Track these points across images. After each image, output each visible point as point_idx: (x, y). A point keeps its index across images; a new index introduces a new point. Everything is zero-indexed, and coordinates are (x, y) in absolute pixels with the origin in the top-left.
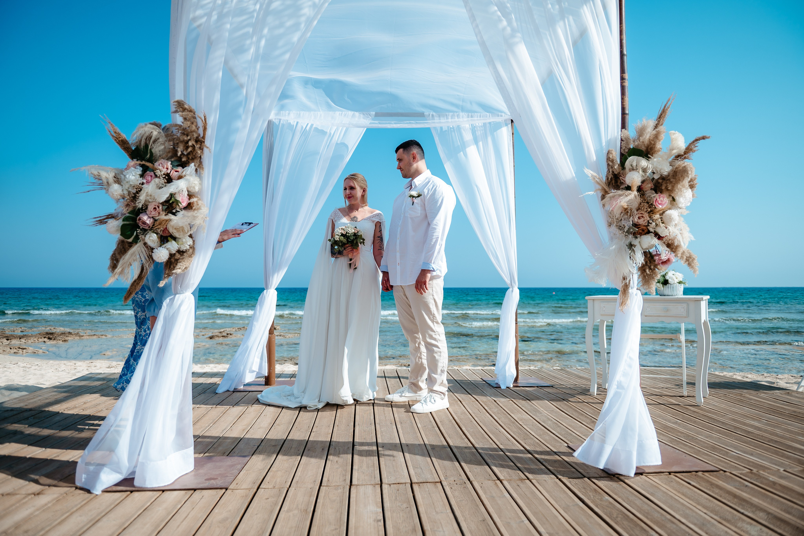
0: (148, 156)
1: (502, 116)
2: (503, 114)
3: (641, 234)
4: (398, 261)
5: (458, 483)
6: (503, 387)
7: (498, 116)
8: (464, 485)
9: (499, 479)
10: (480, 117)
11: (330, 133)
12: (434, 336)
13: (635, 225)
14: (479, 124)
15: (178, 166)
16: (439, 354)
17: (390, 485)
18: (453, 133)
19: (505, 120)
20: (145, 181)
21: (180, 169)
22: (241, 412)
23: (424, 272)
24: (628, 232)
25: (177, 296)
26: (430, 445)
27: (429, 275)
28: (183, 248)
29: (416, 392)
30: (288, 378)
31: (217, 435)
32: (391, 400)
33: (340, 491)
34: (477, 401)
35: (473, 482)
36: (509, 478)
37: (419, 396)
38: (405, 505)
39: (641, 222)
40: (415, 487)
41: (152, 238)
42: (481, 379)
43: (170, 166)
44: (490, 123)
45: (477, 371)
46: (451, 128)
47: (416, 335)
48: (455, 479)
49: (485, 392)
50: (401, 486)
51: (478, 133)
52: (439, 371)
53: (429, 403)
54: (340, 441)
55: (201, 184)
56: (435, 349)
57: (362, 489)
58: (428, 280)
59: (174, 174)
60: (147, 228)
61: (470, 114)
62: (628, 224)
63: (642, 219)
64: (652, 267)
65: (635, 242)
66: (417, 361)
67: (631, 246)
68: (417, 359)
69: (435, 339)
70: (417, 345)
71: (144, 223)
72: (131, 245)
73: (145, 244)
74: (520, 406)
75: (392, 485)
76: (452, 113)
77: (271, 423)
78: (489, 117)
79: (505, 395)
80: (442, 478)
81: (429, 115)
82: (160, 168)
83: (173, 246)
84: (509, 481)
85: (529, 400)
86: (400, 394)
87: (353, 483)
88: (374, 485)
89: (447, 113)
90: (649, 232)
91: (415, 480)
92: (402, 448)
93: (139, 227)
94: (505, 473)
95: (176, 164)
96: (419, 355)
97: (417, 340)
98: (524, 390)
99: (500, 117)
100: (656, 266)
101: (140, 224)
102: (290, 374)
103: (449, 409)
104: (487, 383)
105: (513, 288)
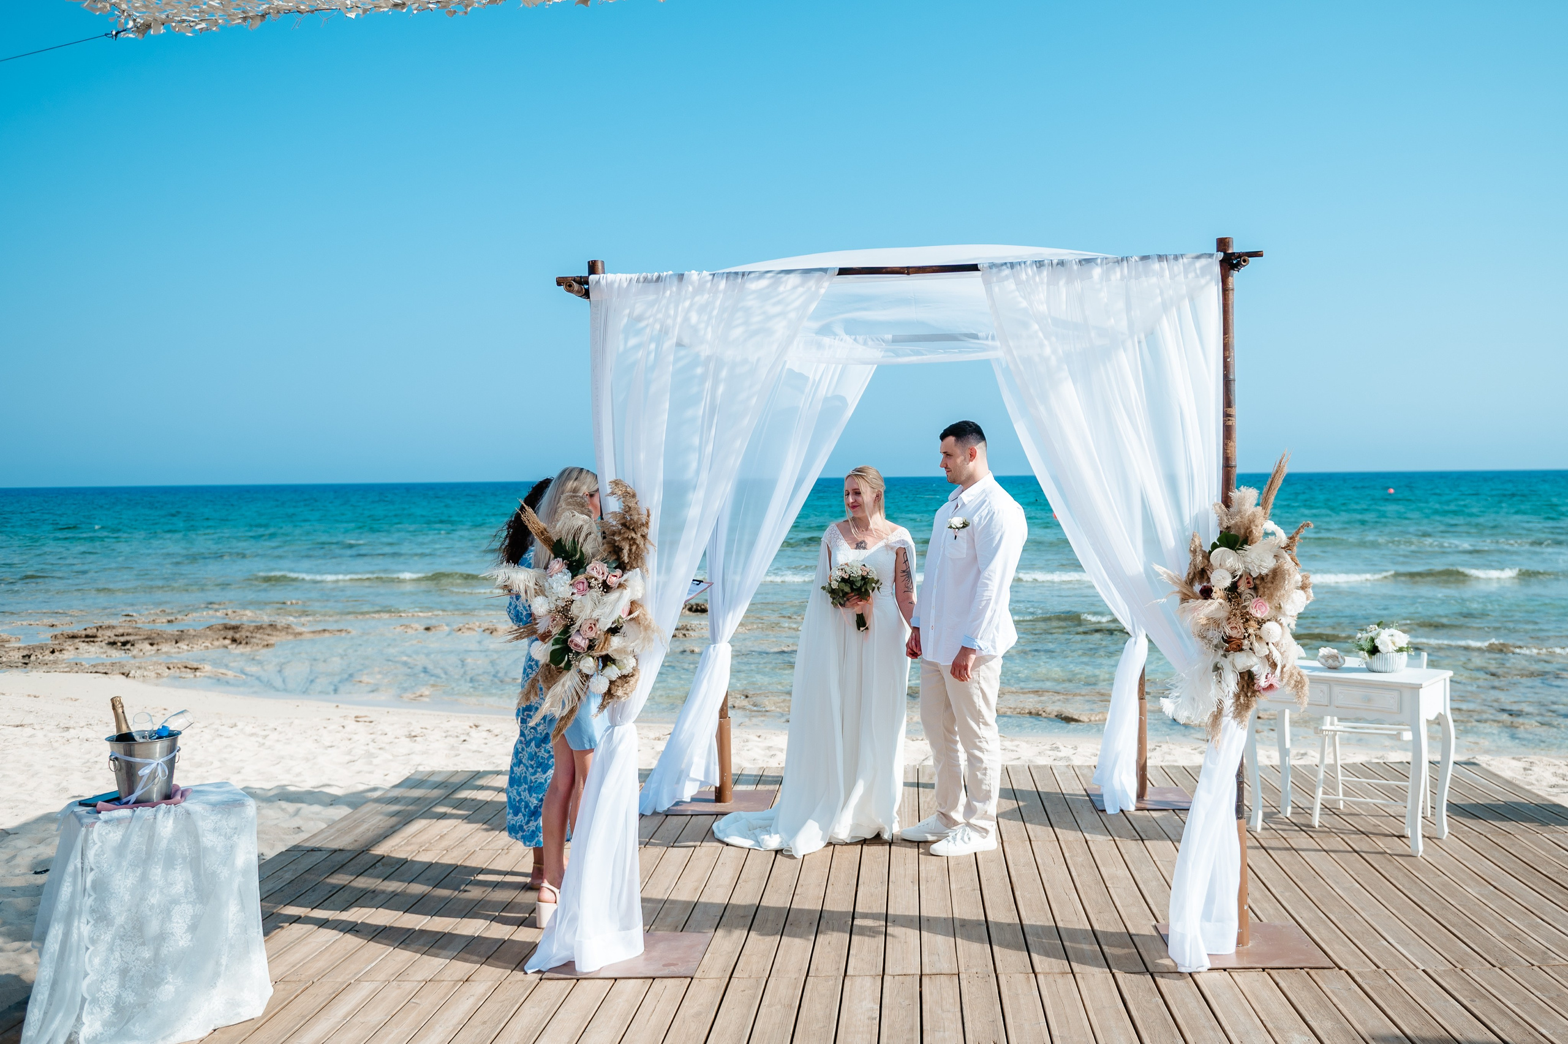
0: (578, 556)
3: (1236, 650)
4: (932, 622)
5: (980, 976)
6: (1110, 811)
8: (988, 979)
9: (1034, 971)
11: (814, 380)
13: (1228, 640)
15: (615, 568)
17: (894, 976)
20: (575, 591)
21: (618, 572)
22: (686, 857)
23: (965, 652)
24: (1216, 646)
25: (616, 728)
26: (960, 919)
27: (973, 657)
28: (625, 672)
30: (753, 784)
31: (659, 897)
33: (831, 983)
34: (1059, 841)
35: (1000, 977)
36: (1048, 971)
38: (907, 1002)
39: (1234, 634)
40: (925, 980)
41: (588, 664)
42: (1085, 790)
43: (606, 570)
45: (1085, 771)
48: (979, 971)
49: (1079, 821)
50: (908, 977)
54: (835, 910)
55: (645, 588)
57: (858, 980)
58: (970, 665)
59: (613, 581)
60: (581, 651)
62: (1216, 636)
63: (1235, 631)
64: (1249, 694)
65: (1225, 663)
67: (1217, 668)
71: (576, 645)
72: (560, 671)
73: (580, 671)
74: (1123, 851)
75: (897, 977)
77: (733, 878)
79: (1109, 828)
80: (962, 969)
81: (987, 336)
82: (595, 574)
83: (613, 672)
84: (1046, 974)
85: (1142, 840)
87: (848, 973)
88: (874, 977)
90: (1241, 650)
91: (926, 971)
92: (920, 923)
93: (571, 651)
94: (1046, 965)
95: (614, 565)
98: (1146, 817)
100: (1254, 692)
101: (572, 646)
102: (756, 776)
104: (1091, 800)
105: (1138, 638)
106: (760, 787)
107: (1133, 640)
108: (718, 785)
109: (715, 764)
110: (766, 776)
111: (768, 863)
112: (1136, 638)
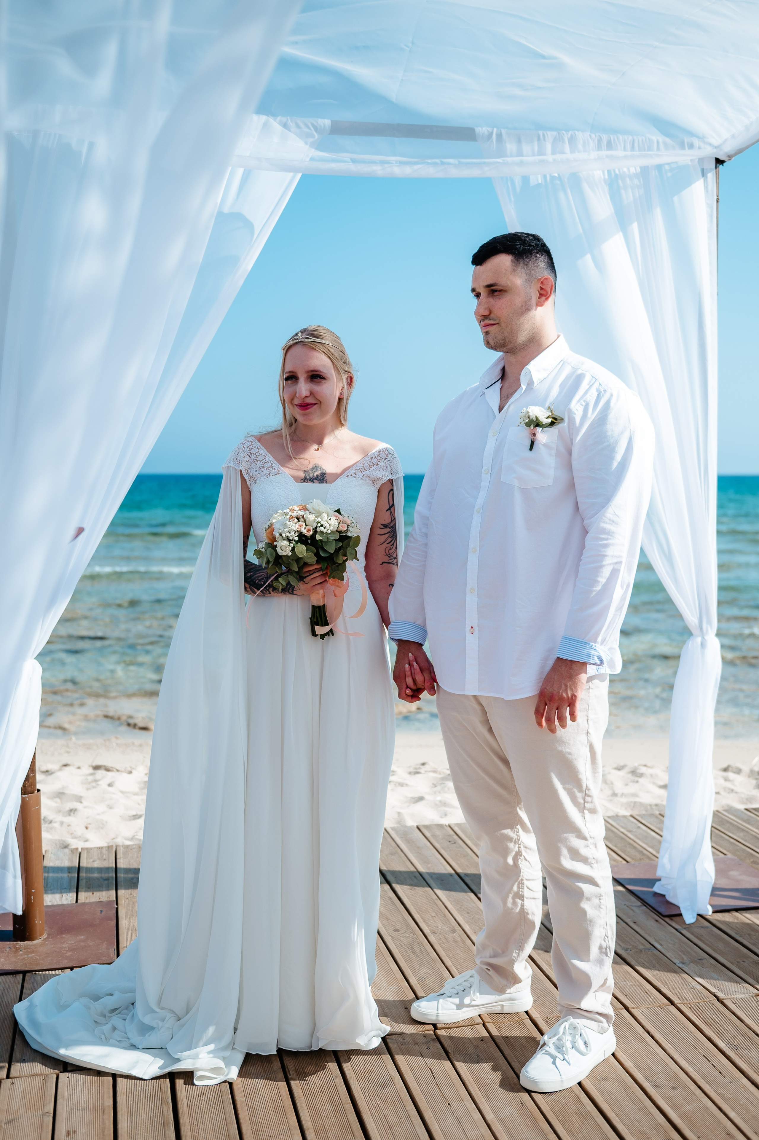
1: (691, 146)
2: (696, 142)
4: (472, 618)
6: (689, 918)
7: (682, 146)
10: (633, 148)
12: (583, 851)
14: (629, 169)
16: (596, 901)
18: (561, 195)
19: (701, 160)
23: (569, 670)
27: (583, 679)
29: (501, 991)
32: (432, 1019)
34: (672, 1003)
37: (510, 1000)
44: (659, 167)
46: (553, 178)
47: (508, 832)
51: (628, 197)
52: (594, 951)
53: (572, 1054)
56: (585, 887)
58: (580, 694)
61: (605, 138)
66: (509, 904)
68: (510, 900)
69: (585, 860)
70: (510, 861)
76: (554, 133)
78: (658, 149)
81: (490, 135)
86: (457, 1001)
89: (541, 133)
96: (515, 888)
97: (511, 845)
99: (687, 151)
103: (617, 1054)
104: (631, 892)
105: (706, 637)
106: (83, 896)
107: (699, 640)
108: (20, 913)
109: (15, 877)
110: (89, 870)
111: (165, 1125)
112: (703, 638)
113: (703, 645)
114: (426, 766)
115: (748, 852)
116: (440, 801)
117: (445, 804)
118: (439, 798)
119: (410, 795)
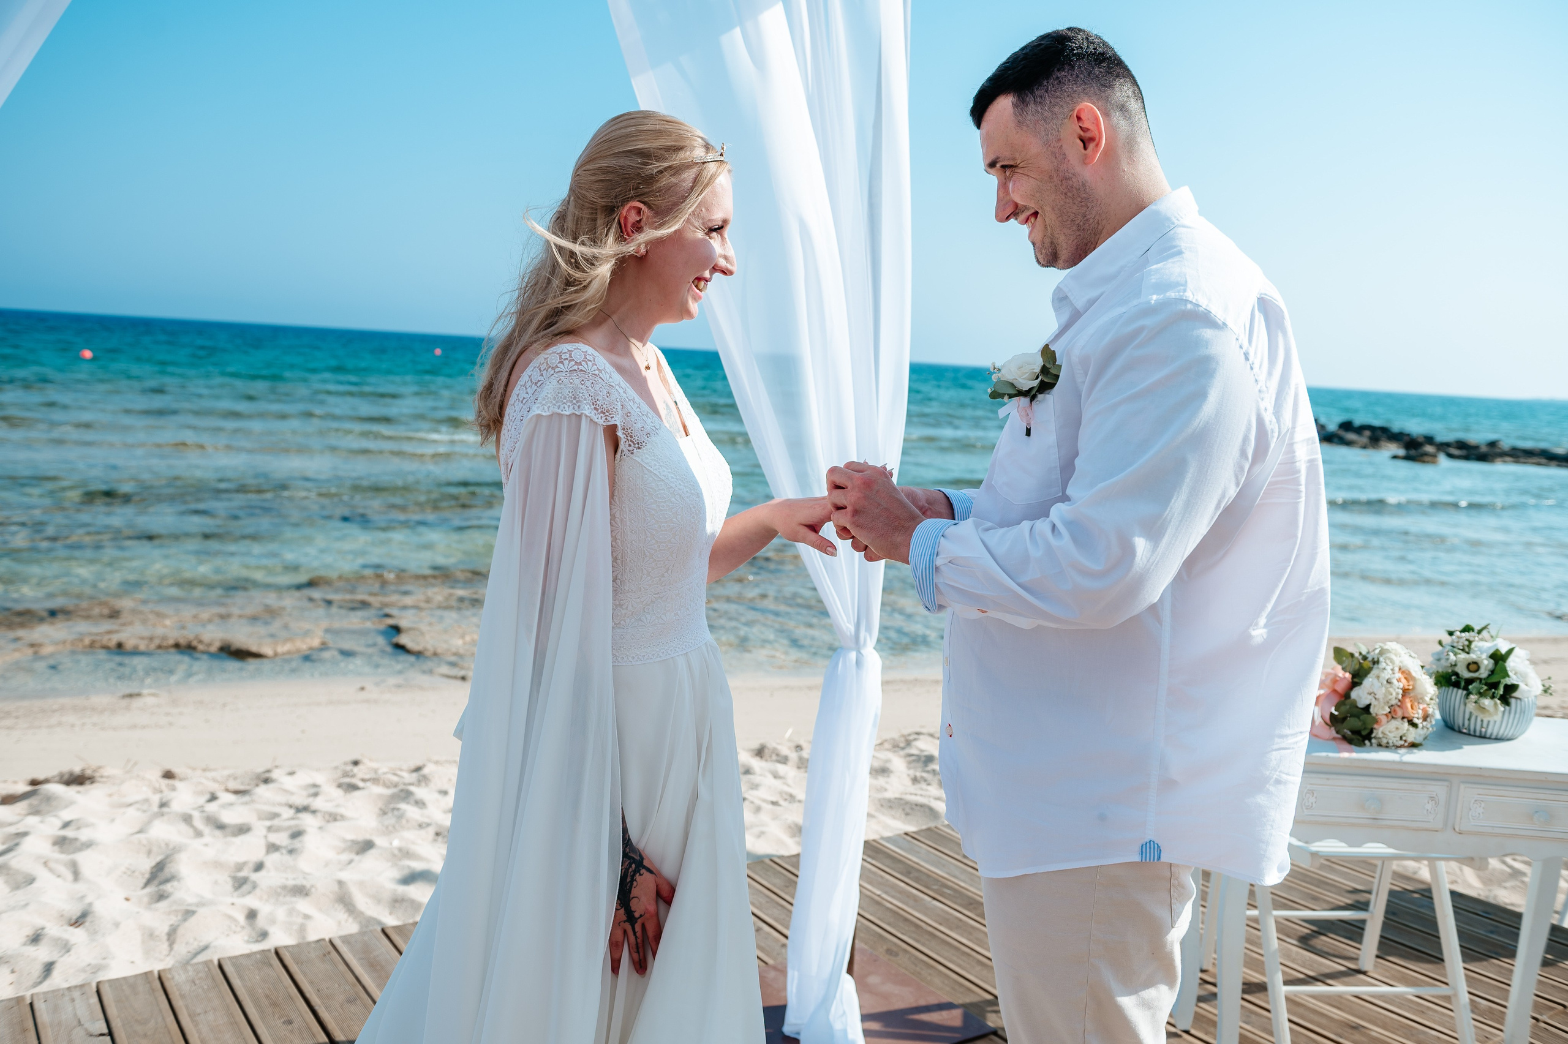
105: (863, 651)
112: (859, 652)
113: (859, 663)
114: (360, 767)
115: (873, 930)
116: (400, 850)
117: (408, 853)
118: (396, 843)
119: (350, 836)
